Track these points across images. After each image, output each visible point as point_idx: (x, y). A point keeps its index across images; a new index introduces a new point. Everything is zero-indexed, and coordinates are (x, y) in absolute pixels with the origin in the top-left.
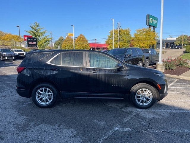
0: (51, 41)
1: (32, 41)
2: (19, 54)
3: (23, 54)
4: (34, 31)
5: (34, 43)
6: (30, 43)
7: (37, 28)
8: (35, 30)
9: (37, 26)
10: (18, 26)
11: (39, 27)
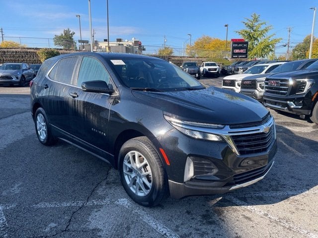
0: (287, 46)
1: (240, 48)
2: (210, 70)
3: (215, 69)
4: (248, 30)
5: (242, 51)
6: (237, 51)
7: (256, 24)
8: (252, 28)
9: (256, 20)
10: (226, 26)
11: (259, 23)
